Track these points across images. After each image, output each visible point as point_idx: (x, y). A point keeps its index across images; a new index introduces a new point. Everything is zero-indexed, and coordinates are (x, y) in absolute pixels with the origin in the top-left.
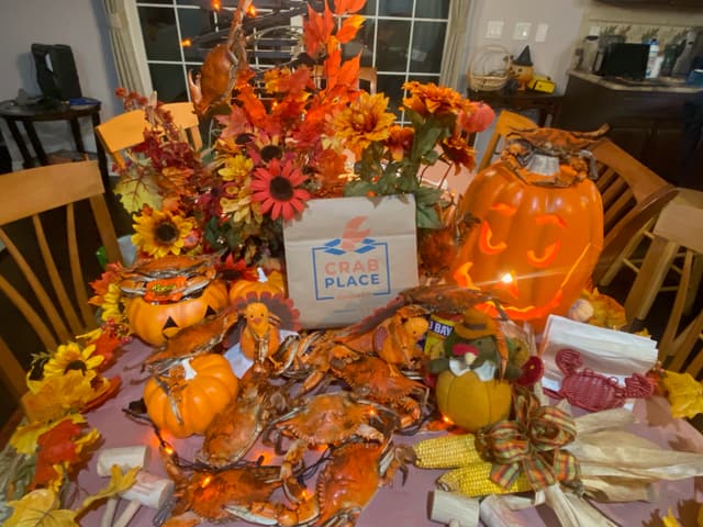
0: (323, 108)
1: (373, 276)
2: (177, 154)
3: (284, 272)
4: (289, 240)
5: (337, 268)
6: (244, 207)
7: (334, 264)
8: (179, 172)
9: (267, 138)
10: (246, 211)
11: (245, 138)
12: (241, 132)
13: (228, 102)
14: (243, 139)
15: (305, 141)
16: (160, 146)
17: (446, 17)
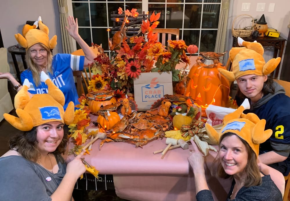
0: (147, 47)
1: (159, 95)
2: (106, 60)
3: (133, 97)
4: (135, 84)
5: (148, 93)
6: (123, 74)
7: (148, 91)
8: (106, 66)
9: (130, 56)
10: (124, 76)
11: (124, 56)
12: (123, 55)
13: (120, 46)
14: (123, 57)
15: (141, 57)
16: (101, 58)
17: (220, 2)
